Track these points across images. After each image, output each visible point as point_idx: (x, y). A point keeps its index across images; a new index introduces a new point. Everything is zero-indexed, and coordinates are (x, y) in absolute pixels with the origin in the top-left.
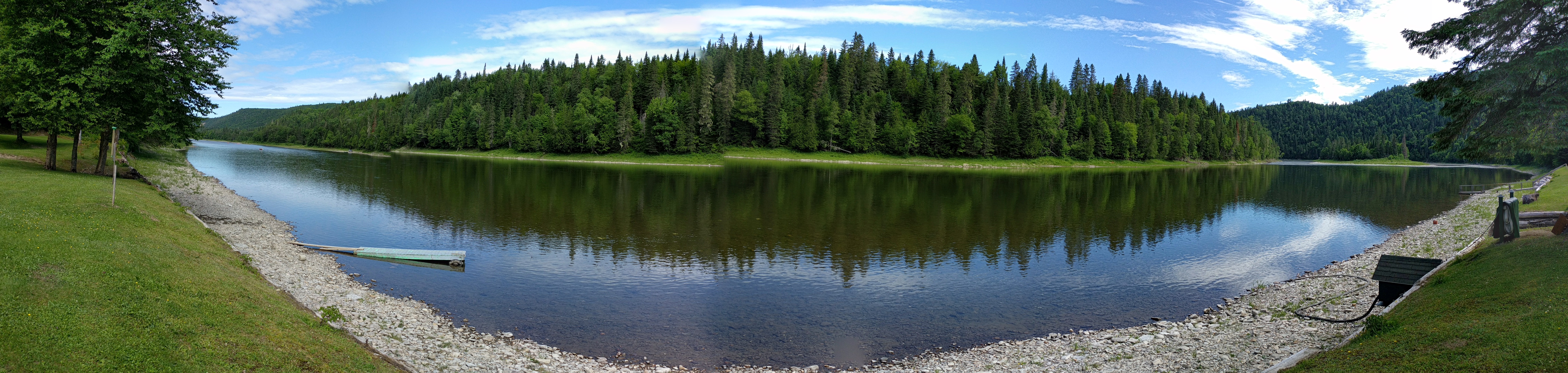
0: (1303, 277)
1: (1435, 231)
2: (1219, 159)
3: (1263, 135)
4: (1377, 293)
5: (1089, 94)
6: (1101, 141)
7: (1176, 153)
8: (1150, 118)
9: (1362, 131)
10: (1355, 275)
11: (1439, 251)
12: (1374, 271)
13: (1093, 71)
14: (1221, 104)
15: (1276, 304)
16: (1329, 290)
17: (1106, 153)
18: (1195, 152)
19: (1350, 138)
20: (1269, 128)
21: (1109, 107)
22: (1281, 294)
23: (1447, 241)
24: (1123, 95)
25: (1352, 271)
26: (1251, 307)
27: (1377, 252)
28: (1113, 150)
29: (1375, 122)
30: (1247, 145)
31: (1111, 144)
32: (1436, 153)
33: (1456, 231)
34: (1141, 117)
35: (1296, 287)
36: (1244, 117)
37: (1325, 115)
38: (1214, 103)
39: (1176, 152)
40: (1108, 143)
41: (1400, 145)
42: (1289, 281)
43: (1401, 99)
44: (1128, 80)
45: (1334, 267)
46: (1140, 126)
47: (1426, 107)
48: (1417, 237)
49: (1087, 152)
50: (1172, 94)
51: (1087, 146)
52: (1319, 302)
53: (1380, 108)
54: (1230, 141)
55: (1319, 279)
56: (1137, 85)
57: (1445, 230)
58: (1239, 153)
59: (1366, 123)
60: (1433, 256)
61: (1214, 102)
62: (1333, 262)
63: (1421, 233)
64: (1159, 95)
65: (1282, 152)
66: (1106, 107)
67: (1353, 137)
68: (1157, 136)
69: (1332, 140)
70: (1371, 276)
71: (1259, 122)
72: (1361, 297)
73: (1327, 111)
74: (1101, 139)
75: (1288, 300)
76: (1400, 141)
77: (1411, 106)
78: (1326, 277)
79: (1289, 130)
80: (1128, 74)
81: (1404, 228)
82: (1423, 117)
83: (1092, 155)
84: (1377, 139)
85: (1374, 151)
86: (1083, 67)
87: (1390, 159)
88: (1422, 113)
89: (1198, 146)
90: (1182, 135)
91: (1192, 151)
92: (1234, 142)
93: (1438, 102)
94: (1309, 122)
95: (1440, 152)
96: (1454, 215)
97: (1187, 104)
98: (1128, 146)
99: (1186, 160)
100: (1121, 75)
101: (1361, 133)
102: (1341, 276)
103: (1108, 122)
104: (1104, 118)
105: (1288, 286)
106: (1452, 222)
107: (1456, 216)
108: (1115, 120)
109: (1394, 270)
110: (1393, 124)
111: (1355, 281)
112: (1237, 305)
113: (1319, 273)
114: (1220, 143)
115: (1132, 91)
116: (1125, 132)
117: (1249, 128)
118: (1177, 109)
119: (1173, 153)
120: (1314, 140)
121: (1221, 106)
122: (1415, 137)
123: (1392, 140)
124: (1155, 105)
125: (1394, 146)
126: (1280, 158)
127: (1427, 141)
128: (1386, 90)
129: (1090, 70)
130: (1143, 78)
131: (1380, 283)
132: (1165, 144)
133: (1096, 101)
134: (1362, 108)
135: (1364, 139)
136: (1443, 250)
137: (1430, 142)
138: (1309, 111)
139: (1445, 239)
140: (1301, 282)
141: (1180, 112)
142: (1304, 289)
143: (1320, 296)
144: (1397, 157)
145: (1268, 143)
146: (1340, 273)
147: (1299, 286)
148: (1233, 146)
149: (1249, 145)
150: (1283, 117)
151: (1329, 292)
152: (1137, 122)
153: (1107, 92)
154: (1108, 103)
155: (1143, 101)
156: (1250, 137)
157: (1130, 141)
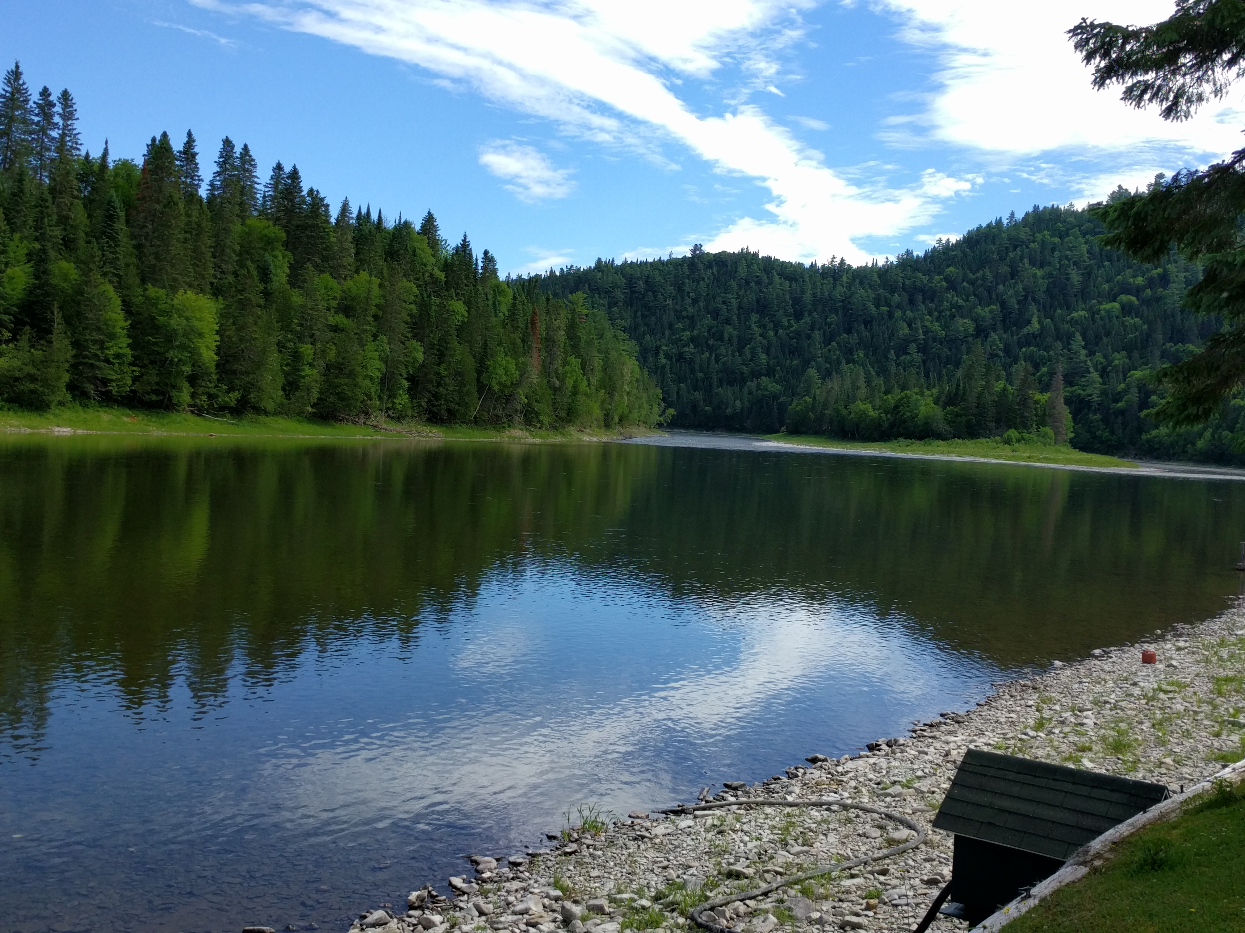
0: (719, 802)
1: (1149, 685)
2: (477, 422)
3: (613, 355)
4: (947, 871)
5: (52, 190)
6: (94, 349)
7: (343, 399)
8: (261, 287)
9: (923, 349)
10: (879, 806)
11: (1156, 754)
12: (940, 798)
13: (68, 115)
14: (486, 253)
15: (634, 886)
16: (797, 849)
17: (113, 388)
18: (403, 399)
19: (883, 372)
20: (632, 331)
21: (123, 238)
22: (651, 854)
23: (1187, 723)
24: (170, 203)
25: (872, 792)
26: (558, 893)
27: (951, 738)
28: (135, 379)
29: (965, 325)
30: (562, 381)
31: (130, 359)
32: (1163, 430)
33: (1220, 694)
34: (231, 278)
35: (698, 833)
36: (555, 295)
37: (808, 297)
38: (464, 248)
39: (342, 397)
40: (118, 356)
41: (1043, 398)
42: (677, 813)
43: (1053, 250)
44: (189, 153)
45: (816, 774)
46: (228, 306)
47: (1140, 280)
48: (1086, 700)
49: (45, 383)
50: (334, 212)
51: (45, 362)
52: (764, 886)
53: (984, 278)
54: (512, 367)
55: (768, 810)
56: (218, 174)
57: (1181, 686)
58: (537, 407)
59: (936, 327)
60: (1136, 770)
61: (465, 245)
62: (814, 760)
63: (1098, 688)
64: (290, 211)
65: (669, 406)
66: (113, 239)
67: (893, 369)
68: (281, 346)
69: (826, 375)
70: (932, 815)
71: (601, 314)
72: (895, 882)
73: (814, 284)
74: (95, 342)
75: (672, 874)
76: (1045, 388)
77: (1088, 275)
78: (791, 805)
79: (692, 340)
80: (190, 134)
81: (1044, 668)
82: (1127, 309)
83: (63, 394)
84: (969, 377)
85: (958, 415)
86: (35, 97)
87: (1008, 442)
88: (1123, 298)
89: (411, 379)
90: (362, 345)
91: (392, 396)
92: (523, 373)
93: (1182, 262)
94: (755, 317)
95: (1183, 429)
96: (1214, 640)
97: (379, 246)
98: (187, 369)
99: (372, 421)
100: (165, 135)
101: (918, 357)
102: (835, 807)
103: (120, 286)
104: (104, 275)
105: (671, 829)
106: (1207, 661)
107: (1222, 644)
108: (143, 281)
109: (1006, 804)
110: (1025, 331)
111: (880, 827)
112: (516, 885)
113: (769, 791)
114: (479, 372)
115: (203, 192)
116: (176, 323)
117: (571, 329)
118: (349, 259)
119: (332, 399)
120: (770, 373)
121: (488, 258)
122: (1095, 376)
123: (1017, 382)
124: (279, 245)
125: (1024, 401)
126: (660, 425)
127: (1136, 390)
128: (1005, 222)
129: (58, 109)
130: (238, 149)
131: (958, 840)
132: (307, 371)
133: (79, 215)
134: (925, 279)
135: (927, 376)
136: (1171, 753)
137: (1145, 393)
138: (758, 283)
139: (1179, 715)
140: (712, 817)
141: (357, 271)
142: (720, 841)
143: (770, 867)
144: (1034, 436)
145: (627, 378)
146: (832, 797)
147: (707, 831)
148: (516, 384)
149: (569, 383)
150: (674, 298)
151: (797, 854)
152: (217, 292)
153: (117, 187)
154: (121, 225)
155: (237, 228)
156: (572, 359)
157: (194, 353)
